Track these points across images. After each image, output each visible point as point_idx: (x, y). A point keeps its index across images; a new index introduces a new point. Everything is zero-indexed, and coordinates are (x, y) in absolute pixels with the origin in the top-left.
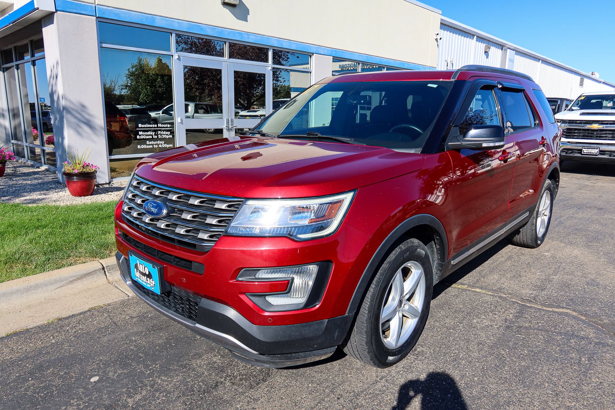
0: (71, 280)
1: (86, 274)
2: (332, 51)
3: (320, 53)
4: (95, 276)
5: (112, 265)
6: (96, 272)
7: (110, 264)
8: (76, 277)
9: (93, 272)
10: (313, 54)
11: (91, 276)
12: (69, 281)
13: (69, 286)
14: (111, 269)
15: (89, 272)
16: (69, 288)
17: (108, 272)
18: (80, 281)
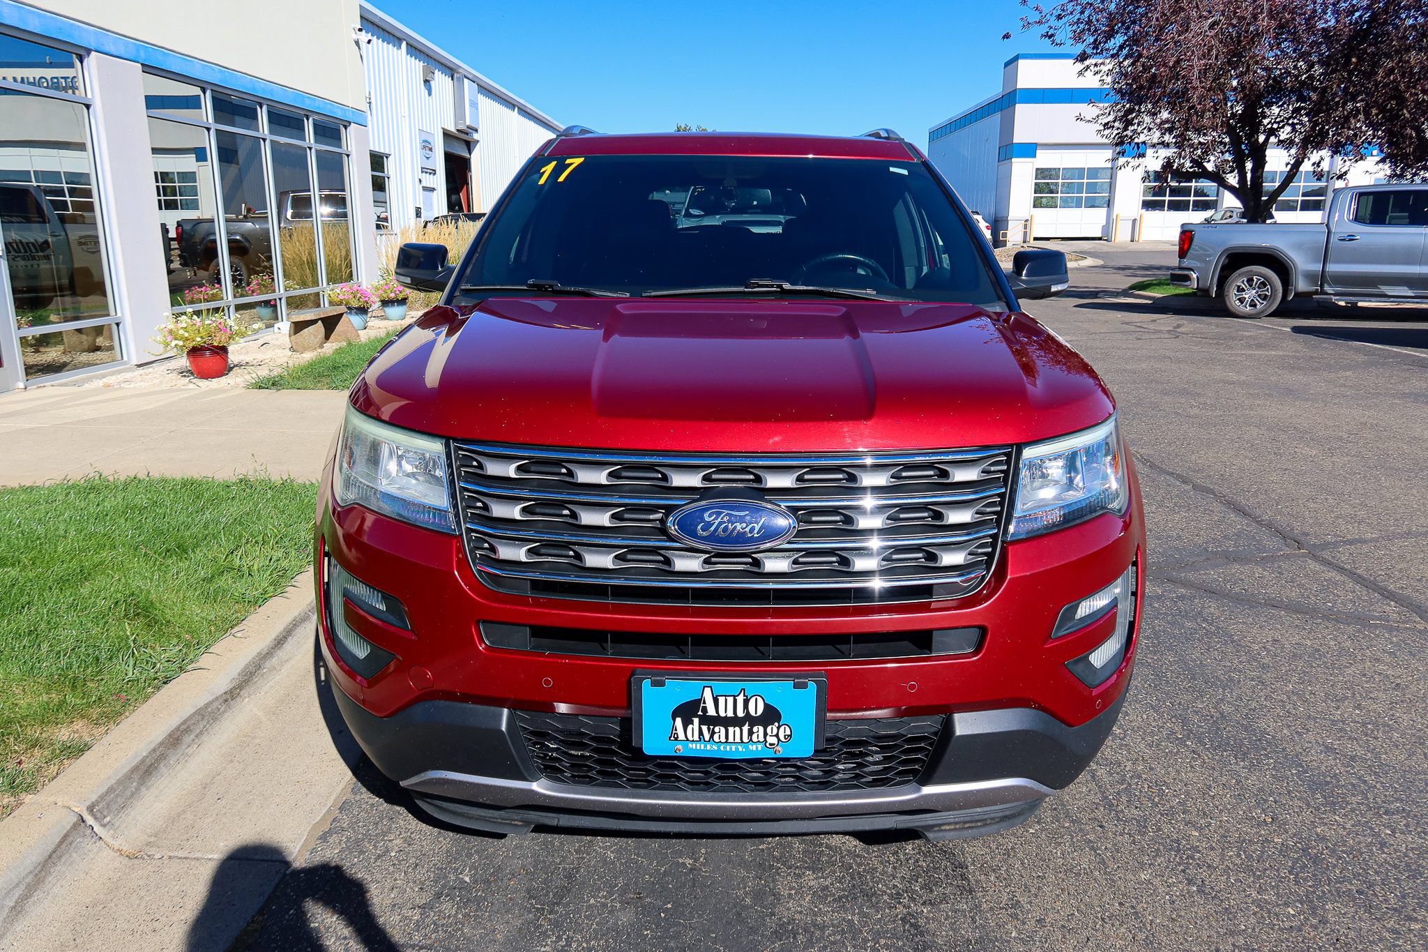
0: (12, 904)
1: (46, 861)
2: (138, 48)
3: (106, 49)
4: (74, 855)
5: (102, 797)
6: (68, 841)
7: (94, 798)
8: (23, 887)
9: (61, 843)
10: (89, 51)
11: (63, 860)
12: (6, 910)
13: (19, 927)
14: (105, 813)
15: (50, 848)
16: (22, 934)
17: (104, 826)
18: (39, 894)
